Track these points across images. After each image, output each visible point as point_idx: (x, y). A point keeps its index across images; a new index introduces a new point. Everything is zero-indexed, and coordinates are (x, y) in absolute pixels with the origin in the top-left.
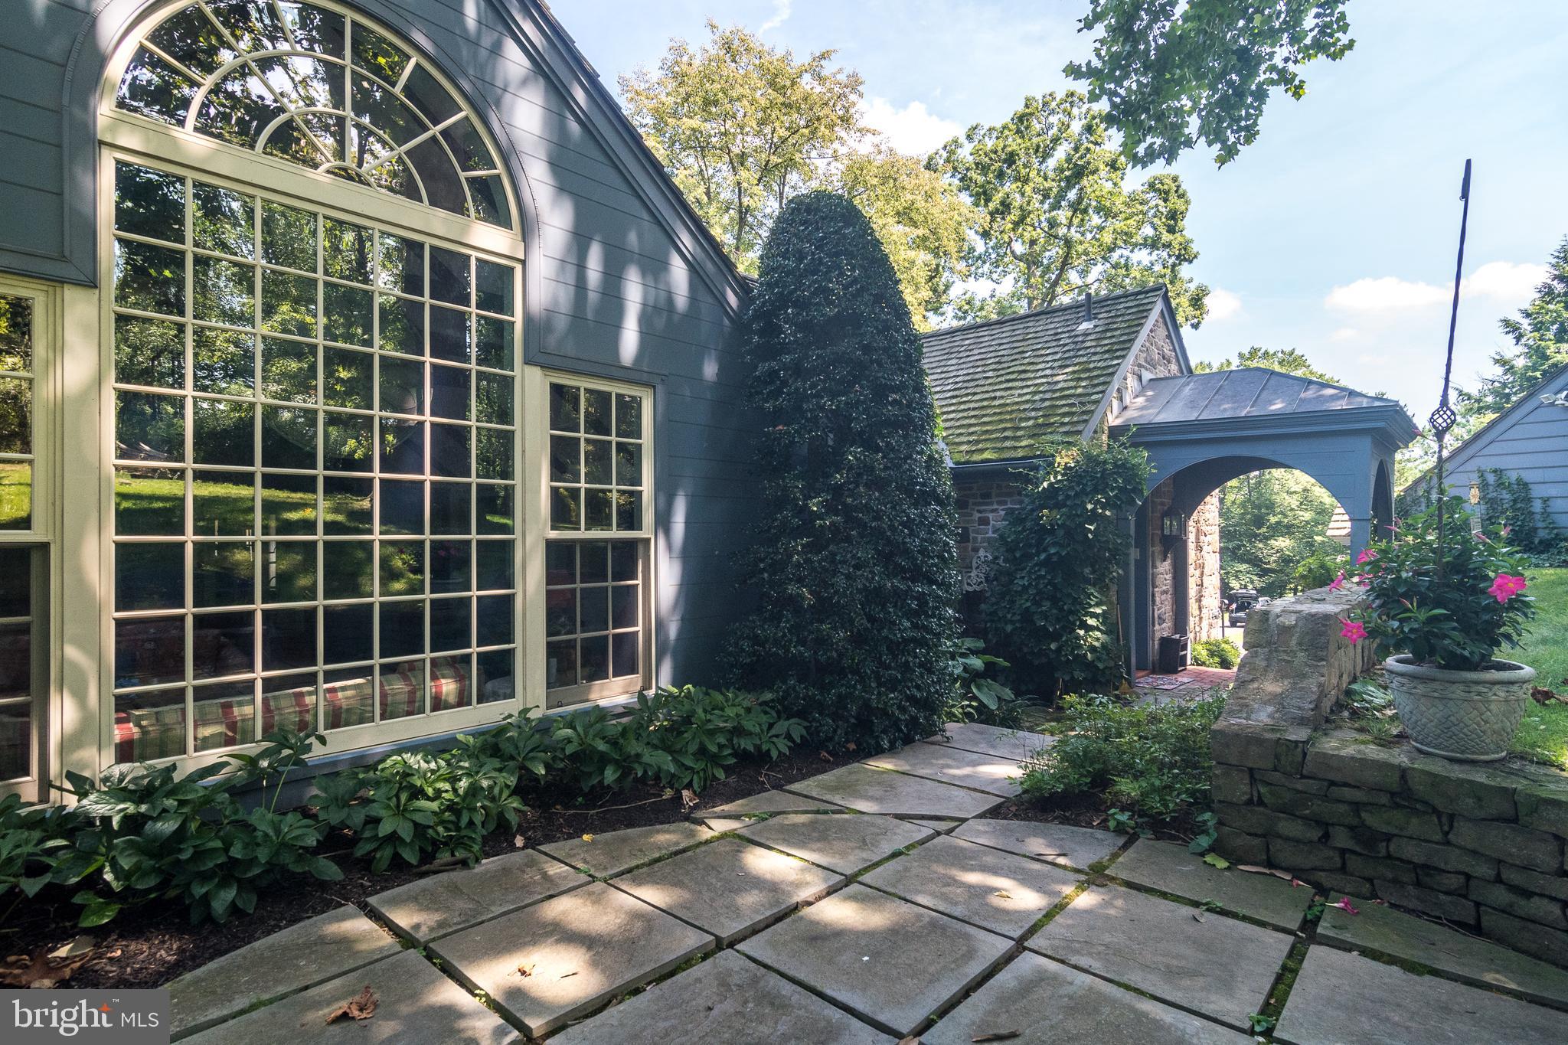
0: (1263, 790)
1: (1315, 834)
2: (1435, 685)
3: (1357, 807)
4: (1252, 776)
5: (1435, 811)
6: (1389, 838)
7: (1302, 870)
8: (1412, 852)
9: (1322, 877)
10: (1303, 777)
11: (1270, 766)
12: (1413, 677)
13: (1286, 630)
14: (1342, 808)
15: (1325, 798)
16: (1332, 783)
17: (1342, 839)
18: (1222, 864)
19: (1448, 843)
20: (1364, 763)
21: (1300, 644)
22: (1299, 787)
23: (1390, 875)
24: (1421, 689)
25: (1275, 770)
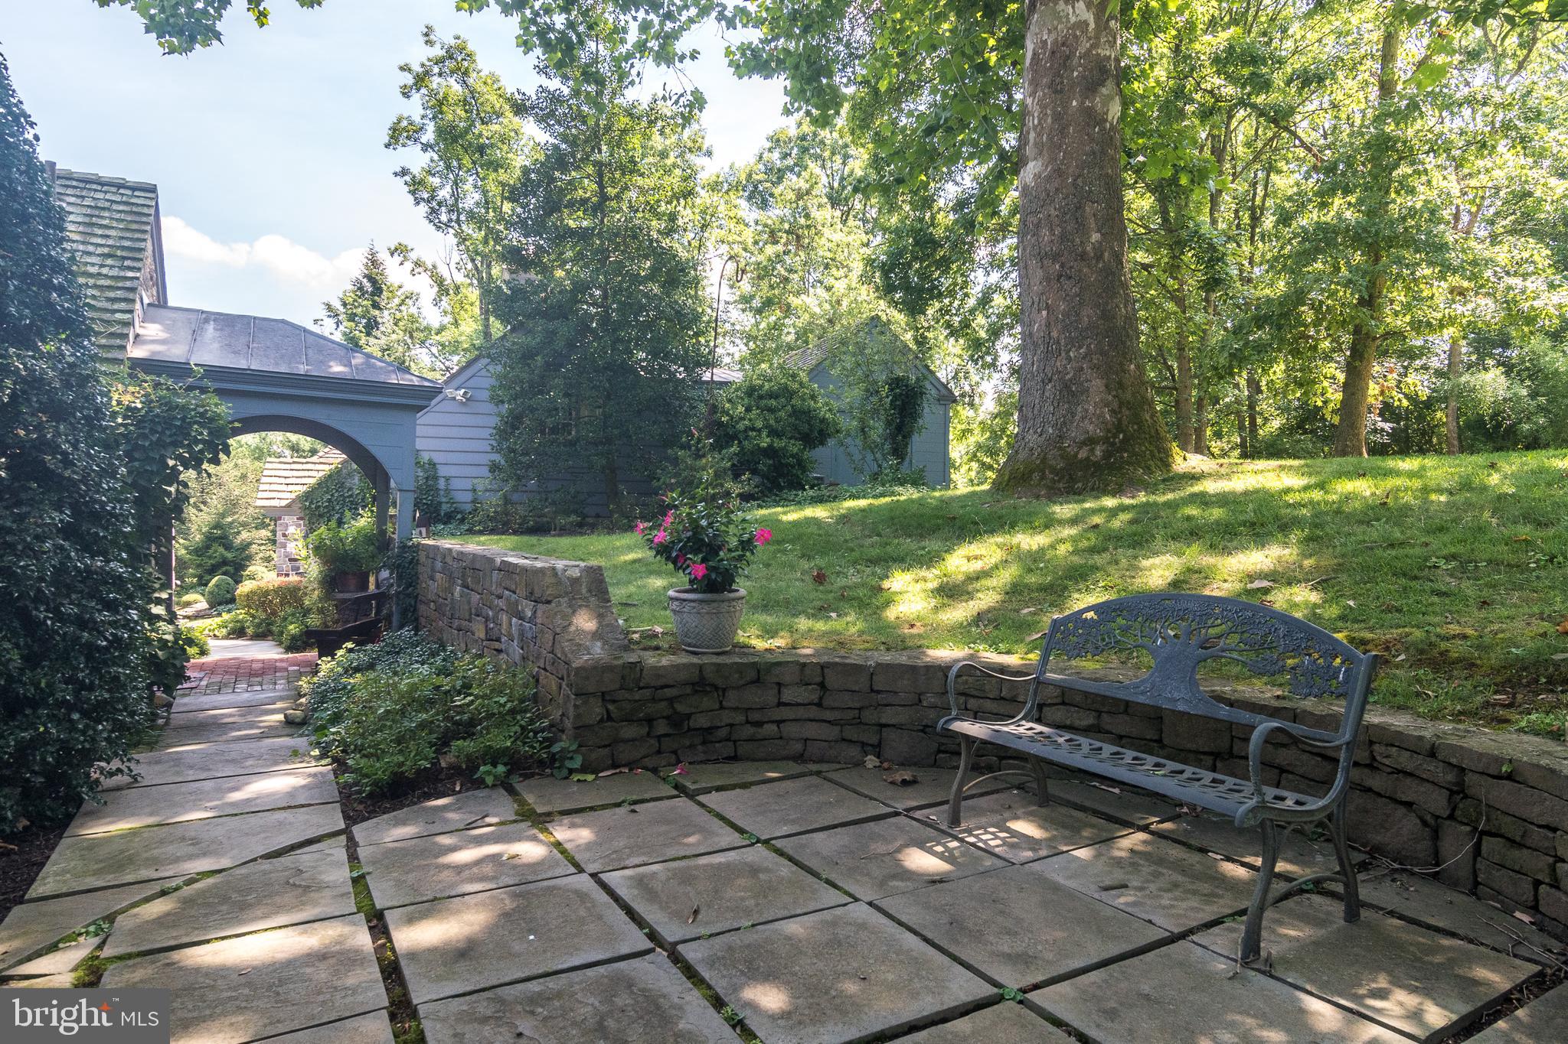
0: (611, 707)
1: (644, 731)
2: (715, 605)
3: (671, 701)
4: (603, 700)
5: (716, 688)
6: (689, 716)
7: (634, 762)
8: (702, 721)
9: (647, 762)
10: (641, 688)
11: (617, 686)
12: (701, 601)
13: (575, 581)
14: (664, 704)
15: (654, 700)
16: (657, 689)
17: (662, 728)
18: (590, 777)
19: (722, 708)
20: (677, 667)
21: (590, 591)
22: (637, 697)
23: (688, 743)
24: (706, 609)
25: (621, 688)
